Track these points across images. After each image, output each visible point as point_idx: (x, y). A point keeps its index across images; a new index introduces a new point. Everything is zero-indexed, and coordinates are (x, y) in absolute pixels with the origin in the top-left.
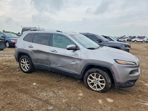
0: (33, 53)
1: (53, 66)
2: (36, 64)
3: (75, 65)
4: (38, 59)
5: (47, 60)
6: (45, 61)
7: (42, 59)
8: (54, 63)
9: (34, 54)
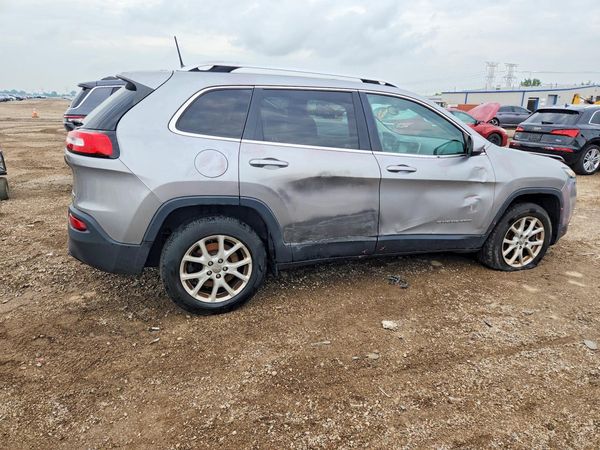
0: (290, 193)
1: (389, 231)
2: (295, 248)
3: (474, 206)
4: (316, 221)
5: (365, 212)
6: (356, 218)
7: (339, 216)
8: (398, 218)
9: (299, 198)
